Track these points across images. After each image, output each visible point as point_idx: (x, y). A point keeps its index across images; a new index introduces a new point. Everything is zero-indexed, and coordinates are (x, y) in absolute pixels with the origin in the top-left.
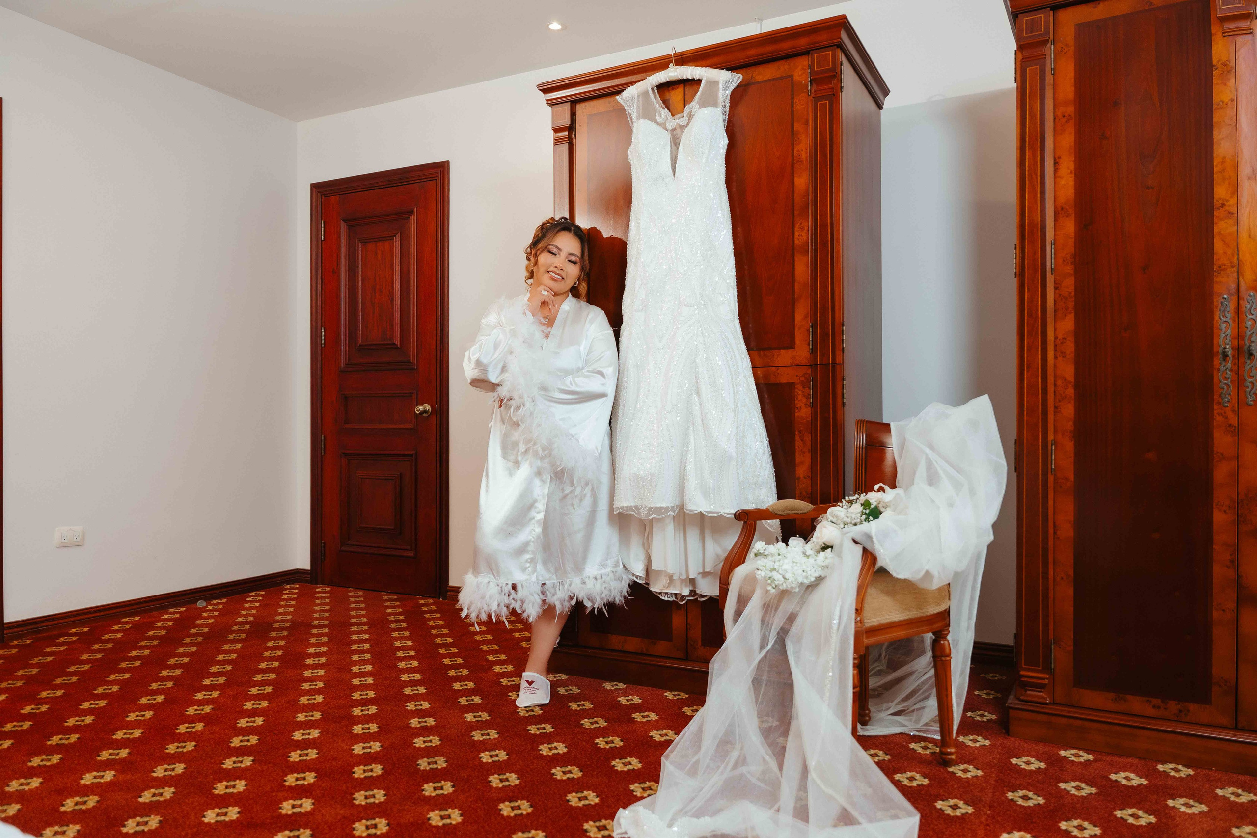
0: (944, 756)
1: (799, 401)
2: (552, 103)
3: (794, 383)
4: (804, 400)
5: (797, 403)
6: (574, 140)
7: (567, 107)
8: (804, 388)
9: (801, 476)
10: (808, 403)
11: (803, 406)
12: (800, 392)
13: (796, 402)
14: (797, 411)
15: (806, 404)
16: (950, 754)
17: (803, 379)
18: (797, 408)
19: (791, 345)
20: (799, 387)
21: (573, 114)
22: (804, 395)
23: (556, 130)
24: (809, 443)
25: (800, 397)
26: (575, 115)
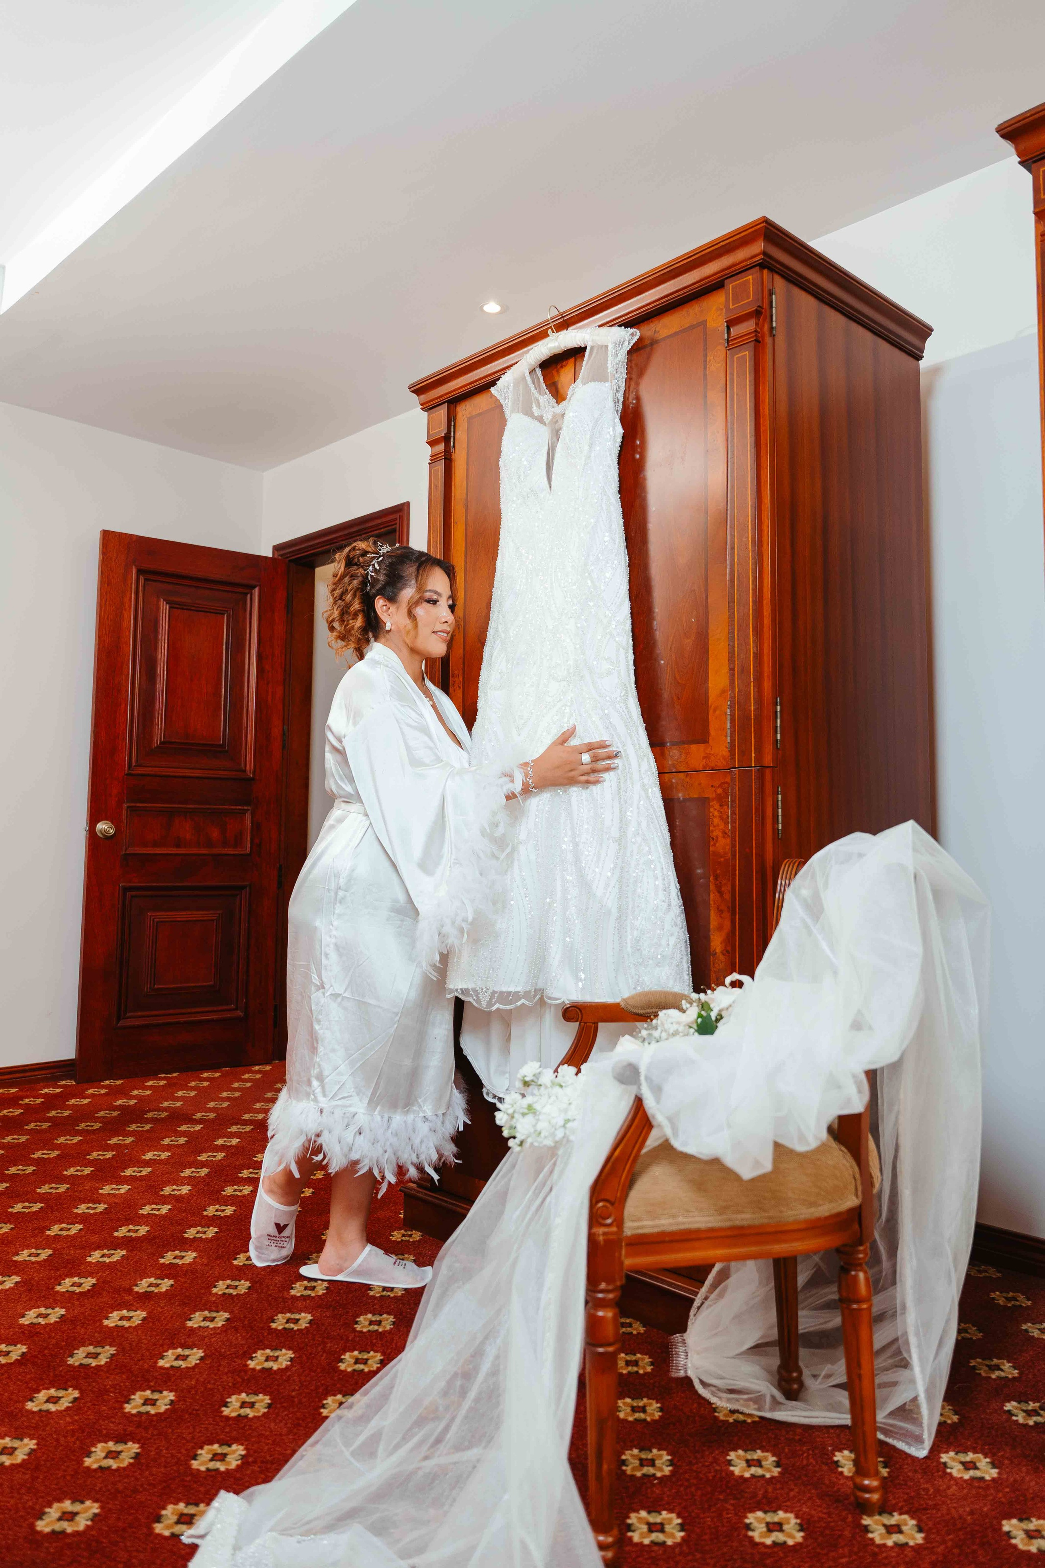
0: (860, 1494)
1: (714, 827)
2: (428, 407)
3: (708, 798)
4: (722, 826)
5: (713, 831)
6: (453, 454)
7: (442, 411)
8: (721, 806)
9: (718, 951)
10: (727, 831)
11: (720, 835)
12: (716, 813)
13: (711, 828)
14: (712, 843)
15: (725, 833)
16: (867, 1489)
17: (719, 791)
18: (713, 839)
19: (703, 738)
20: (715, 805)
21: (451, 418)
22: (721, 817)
23: (432, 443)
24: (728, 897)
25: (716, 821)
26: (455, 420)
